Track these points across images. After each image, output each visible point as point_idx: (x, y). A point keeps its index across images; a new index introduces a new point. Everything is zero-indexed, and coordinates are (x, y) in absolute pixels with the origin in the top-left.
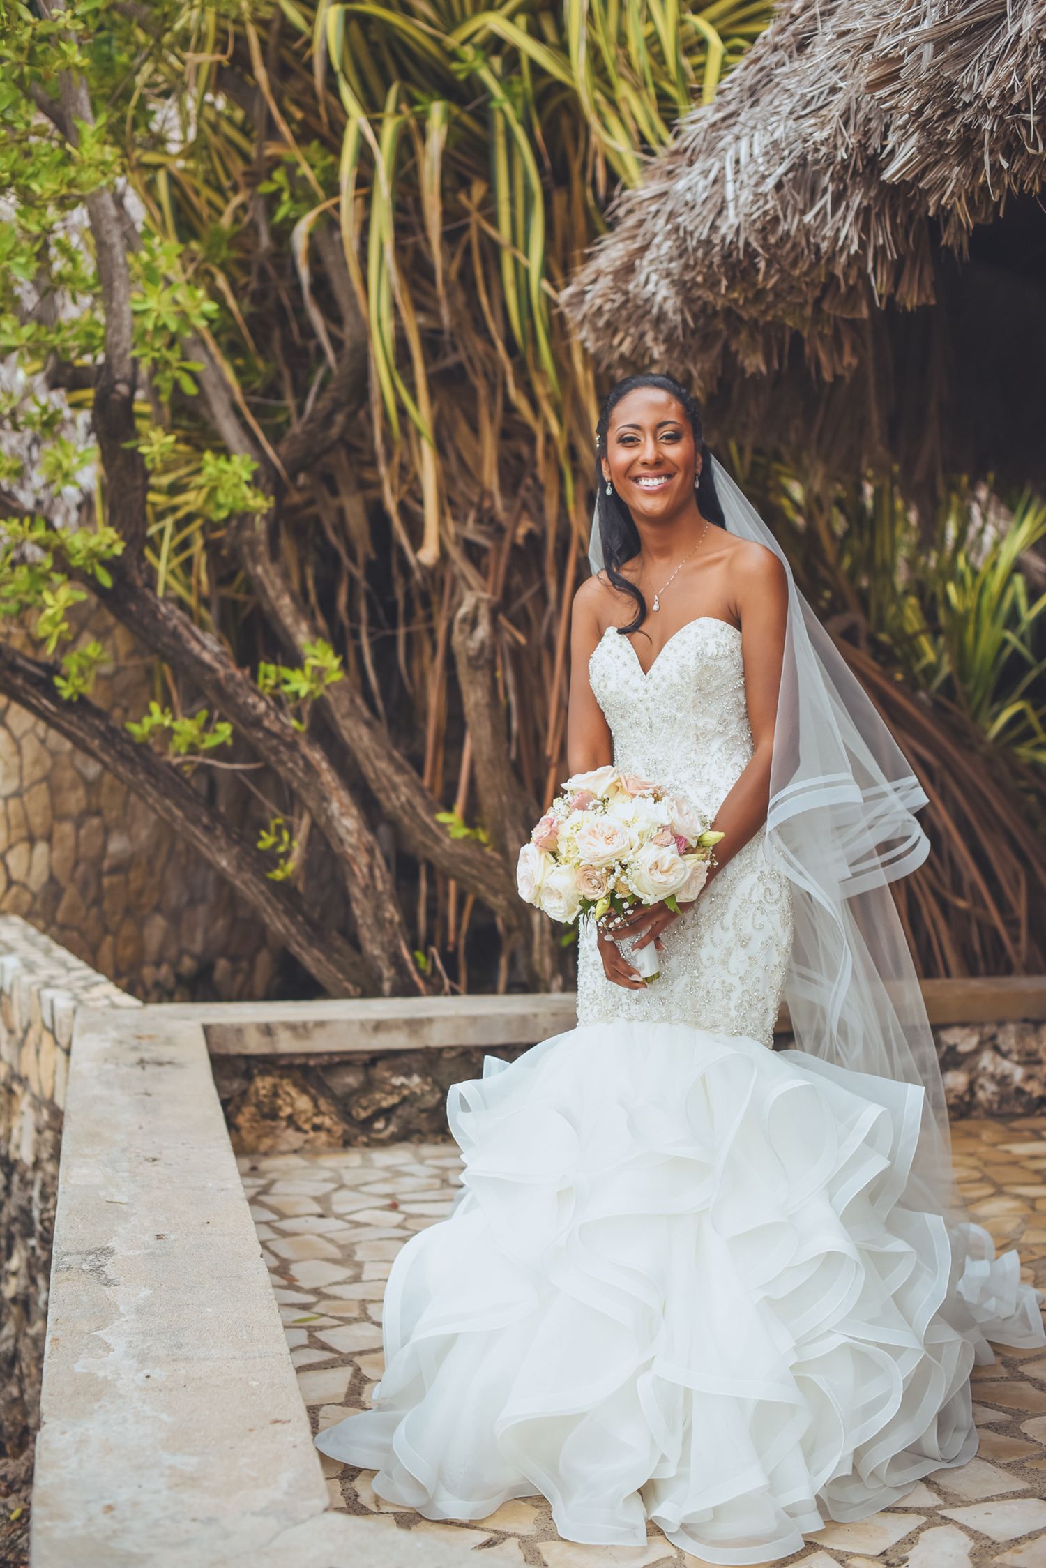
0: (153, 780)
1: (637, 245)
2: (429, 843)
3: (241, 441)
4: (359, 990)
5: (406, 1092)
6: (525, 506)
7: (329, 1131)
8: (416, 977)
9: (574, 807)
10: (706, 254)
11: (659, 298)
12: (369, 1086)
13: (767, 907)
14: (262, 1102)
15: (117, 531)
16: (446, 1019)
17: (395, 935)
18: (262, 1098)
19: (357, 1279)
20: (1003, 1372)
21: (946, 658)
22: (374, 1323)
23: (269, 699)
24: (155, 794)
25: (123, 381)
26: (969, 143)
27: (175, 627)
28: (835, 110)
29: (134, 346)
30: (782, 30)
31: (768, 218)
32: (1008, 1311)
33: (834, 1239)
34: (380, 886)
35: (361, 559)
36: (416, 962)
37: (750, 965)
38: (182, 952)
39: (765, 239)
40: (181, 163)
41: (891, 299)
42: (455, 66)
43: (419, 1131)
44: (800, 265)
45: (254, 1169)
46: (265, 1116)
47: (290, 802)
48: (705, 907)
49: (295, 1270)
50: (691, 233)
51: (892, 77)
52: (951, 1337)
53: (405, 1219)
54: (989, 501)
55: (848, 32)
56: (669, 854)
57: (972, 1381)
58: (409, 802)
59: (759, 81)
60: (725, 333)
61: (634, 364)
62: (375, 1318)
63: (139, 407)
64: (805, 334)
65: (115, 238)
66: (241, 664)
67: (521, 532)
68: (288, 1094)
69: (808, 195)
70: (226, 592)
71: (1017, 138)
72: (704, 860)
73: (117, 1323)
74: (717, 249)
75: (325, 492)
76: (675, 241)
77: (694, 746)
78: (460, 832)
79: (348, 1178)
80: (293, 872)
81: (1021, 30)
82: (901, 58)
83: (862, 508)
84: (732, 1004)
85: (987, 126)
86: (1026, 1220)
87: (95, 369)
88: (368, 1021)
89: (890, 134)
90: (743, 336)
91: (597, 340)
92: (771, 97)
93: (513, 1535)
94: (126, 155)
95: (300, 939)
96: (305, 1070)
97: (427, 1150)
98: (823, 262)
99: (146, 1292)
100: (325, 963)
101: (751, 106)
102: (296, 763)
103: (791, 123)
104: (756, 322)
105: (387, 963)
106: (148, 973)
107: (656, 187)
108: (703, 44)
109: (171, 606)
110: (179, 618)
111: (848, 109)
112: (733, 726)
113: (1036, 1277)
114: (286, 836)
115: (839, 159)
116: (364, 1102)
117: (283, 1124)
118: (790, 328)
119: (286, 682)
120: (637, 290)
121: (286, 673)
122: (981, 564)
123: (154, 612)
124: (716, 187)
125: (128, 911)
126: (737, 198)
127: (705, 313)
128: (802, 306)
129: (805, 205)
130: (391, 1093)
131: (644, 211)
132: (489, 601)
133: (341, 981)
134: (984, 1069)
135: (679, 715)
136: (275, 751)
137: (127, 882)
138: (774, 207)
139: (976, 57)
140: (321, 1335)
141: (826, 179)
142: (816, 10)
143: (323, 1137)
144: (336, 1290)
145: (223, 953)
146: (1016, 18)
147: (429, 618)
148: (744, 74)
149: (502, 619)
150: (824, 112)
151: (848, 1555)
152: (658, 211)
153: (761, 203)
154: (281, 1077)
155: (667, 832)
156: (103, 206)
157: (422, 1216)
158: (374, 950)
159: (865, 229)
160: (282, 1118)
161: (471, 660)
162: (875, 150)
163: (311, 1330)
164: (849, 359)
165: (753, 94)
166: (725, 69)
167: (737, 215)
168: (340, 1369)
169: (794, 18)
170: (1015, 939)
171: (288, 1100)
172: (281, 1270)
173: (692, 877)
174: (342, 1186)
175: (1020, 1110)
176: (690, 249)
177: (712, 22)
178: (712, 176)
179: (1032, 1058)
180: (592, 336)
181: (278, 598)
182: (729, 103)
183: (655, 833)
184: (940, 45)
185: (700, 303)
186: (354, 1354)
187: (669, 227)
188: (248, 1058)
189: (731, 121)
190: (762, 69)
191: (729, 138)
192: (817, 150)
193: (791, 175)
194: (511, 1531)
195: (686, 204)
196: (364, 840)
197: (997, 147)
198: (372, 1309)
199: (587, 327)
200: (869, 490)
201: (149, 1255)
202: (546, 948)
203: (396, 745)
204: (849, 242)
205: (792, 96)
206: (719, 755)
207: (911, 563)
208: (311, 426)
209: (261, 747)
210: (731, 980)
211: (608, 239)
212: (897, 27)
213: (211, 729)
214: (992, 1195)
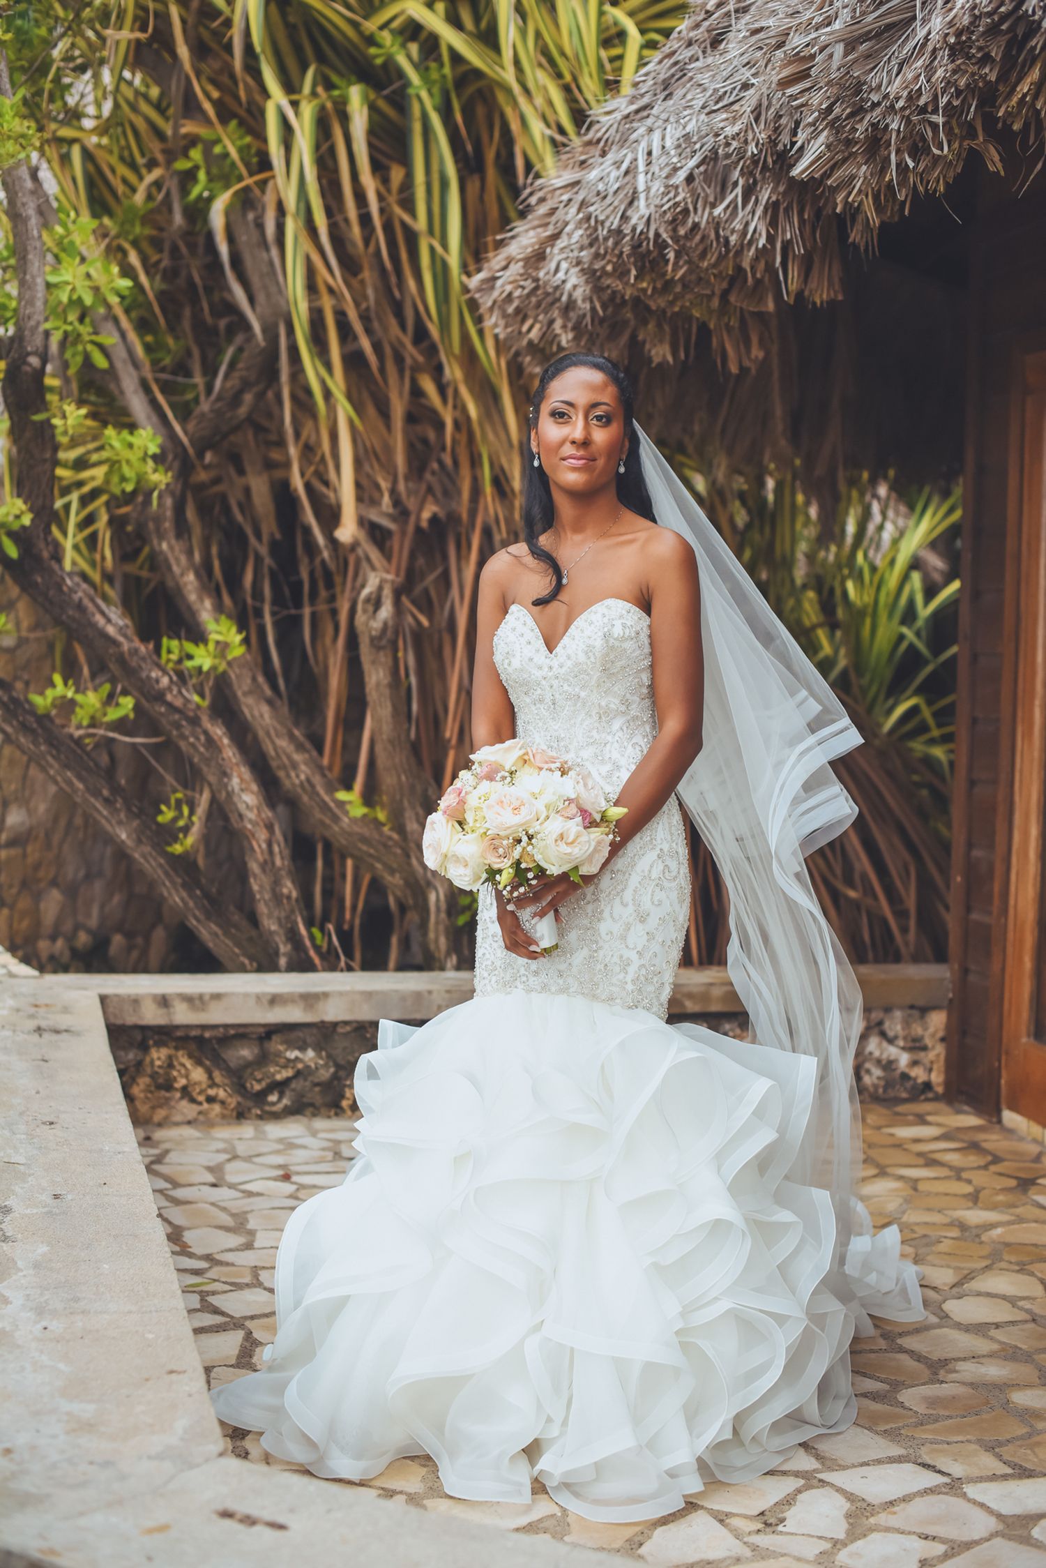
0: (54, 752)
1: (548, 233)
2: (328, 821)
3: (149, 418)
4: (255, 965)
5: (300, 1066)
6: (430, 490)
7: (223, 1103)
8: (312, 953)
9: (482, 778)
10: (616, 244)
11: (569, 286)
12: (263, 1059)
13: (666, 884)
14: (157, 1073)
15: (25, 503)
16: (341, 994)
17: (292, 911)
18: (156, 1069)
19: (249, 1246)
20: (882, 1344)
21: (842, 652)
22: (265, 1289)
23: (172, 673)
24: (56, 765)
25: (35, 353)
26: (876, 142)
27: (81, 600)
28: (747, 106)
29: (46, 319)
30: (697, 26)
31: (678, 210)
32: (887, 1285)
33: (722, 1208)
34: (278, 862)
35: (265, 538)
36: (312, 938)
37: (648, 941)
38: (77, 927)
39: (675, 230)
40: (94, 139)
41: (800, 295)
42: (373, 51)
43: (312, 1105)
44: (709, 257)
45: (148, 1138)
46: (159, 1087)
47: (190, 777)
48: (605, 882)
49: (188, 1237)
50: (603, 223)
51: (803, 75)
52: (833, 1306)
53: (298, 1189)
54: (888, 498)
55: (762, 29)
56: (574, 826)
57: (851, 1353)
58: (308, 780)
59: (673, 75)
60: (632, 323)
61: (542, 351)
62: (267, 1284)
63: (50, 381)
64: (712, 326)
65: (31, 211)
66: (144, 638)
67: (426, 515)
68: (184, 1065)
69: (718, 189)
70: (131, 568)
71: (923, 139)
72: (607, 835)
73: (14, 1277)
74: (628, 238)
75: (232, 471)
76: (586, 229)
77: (596, 725)
78: (358, 811)
79: (241, 1149)
80: (192, 846)
81: (929, 33)
82: (813, 57)
83: (765, 500)
84: (629, 979)
85: (894, 126)
86: (907, 1200)
87: (7, 341)
88: (264, 994)
89: (799, 130)
90: (651, 326)
91: (506, 326)
92: (684, 90)
93: (401, 1492)
94: (41, 129)
95: (197, 913)
96: (200, 1040)
97: (320, 1124)
98: (731, 254)
99: (43, 1249)
100: (222, 938)
101: (665, 99)
102: (198, 739)
103: (703, 117)
104: (664, 312)
105: (283, 938)
106: (43, 946)
107: (568, 176)
108: (622, 35)
109: (77, 579)
110: (84, 591)
111: (760, 105)
112: (634, 706)
113: (916, 1255)
114: (186, 810)
115: (749, 153)
116: (258, 1075)
117: (178, 1095)
118: (697, 319)
119: (190, 657)
120: (547, 277)
121: (190, 647)
122: (879, 562)
123: (59, 585)
124: (627, 178)
125: (24, 884)
126: (648, 189)
127: (614, 302)
128: (710, 297)
129: (716, 199)
130: (285, 1067)
131: (556, 200)
132: (393, 582)
133: (237, 955)
134: (871, 1053)
135: (583, 694)
136: (178, 726)
137: (25, 856)
138: (684, 199)
139: (885, 59)
140: (214, 1300)
141: (737, 173)
142: (731, 7)
143: (217, 1108)
144: (229, 1257)
145: (119, 928)
146: (925, 21)
147: (332, 599)
148: (658, 67)
149: (405, 600)
150: (736, 107)
151: (728, 1515)
152: (570, 200)
153: (672, 195)
154: (177, 1048)
155: (573, 805)
156: (20, 178)
157: (314, 1187)
158: (271, 925)
159: (773, 223)
160: (176, 1089)
161: (372, 639)
162: (785, 146)
163: (203, 1295)
164: (757, 353)
165: (667, 87)
166: (642, 63)
167: (648, 206)
168: (232, 1332)
169: (709, 14)
170: (904, 930)
171: (183, 1071)
172: (175, 1236)
173: (595, 850)
174: (235, 1157)
175: (904, 1095)
176: (601, 238)
177: (631, 14)
178: (624, 167)
179: (917, 1045)
180: (502, 323)
181: (182, 575)
182: (642, 95)
183: (561, 806)
184: (851, 45)
185: (609, 291)
186: (246, 1318)
187: (581, 215)
188: (144, 1029)
189: (645, 113)
190: (676, 63)
191: (642, 130)
192: (728, 145)
193: (702, 169)
194: (399, 1489)
195: (598, 193)
196: (263, 816)
197: (904, 147)
198: (263, 1276)
199: (496, 313)
200: (770, 484)
201: (47, 1213)
202: (441, 928)
203: (297, 724)
204: (757, 235)
205: (705, 90)
206: (620, 734)
207: (811, 557)
208: (219, 405)
209: (164, 721)
210: (628, 954)
211: (520, 227)
212: (809, 26)
213: (114, 703)
214: (875, 1176)
